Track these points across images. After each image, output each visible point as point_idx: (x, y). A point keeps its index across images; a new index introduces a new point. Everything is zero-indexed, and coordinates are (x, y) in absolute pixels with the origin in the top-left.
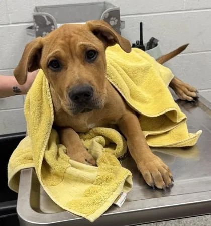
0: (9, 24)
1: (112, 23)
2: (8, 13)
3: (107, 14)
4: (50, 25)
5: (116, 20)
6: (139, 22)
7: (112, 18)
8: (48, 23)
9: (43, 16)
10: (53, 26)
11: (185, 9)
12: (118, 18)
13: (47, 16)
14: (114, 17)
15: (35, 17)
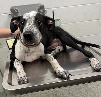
0: (2, 14)
1: (41, 11)
2: (1, 10)
3: (39, 8)
4: (17, 13)
5: (43, 10)
6: (52, 10)
7: (41, 9)
8: (16, 12)
9: (14, 9)
10: (18, 13)
11: (70, 6)
12: (44, 9)
13: (15, 9)
14: (42, 8)
15: (11, 10)
